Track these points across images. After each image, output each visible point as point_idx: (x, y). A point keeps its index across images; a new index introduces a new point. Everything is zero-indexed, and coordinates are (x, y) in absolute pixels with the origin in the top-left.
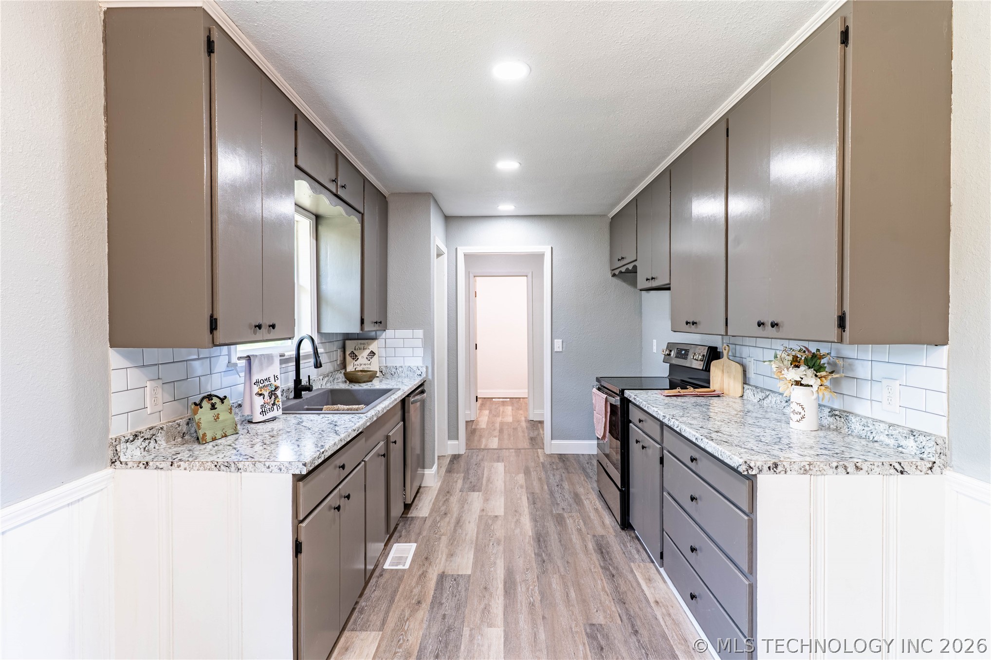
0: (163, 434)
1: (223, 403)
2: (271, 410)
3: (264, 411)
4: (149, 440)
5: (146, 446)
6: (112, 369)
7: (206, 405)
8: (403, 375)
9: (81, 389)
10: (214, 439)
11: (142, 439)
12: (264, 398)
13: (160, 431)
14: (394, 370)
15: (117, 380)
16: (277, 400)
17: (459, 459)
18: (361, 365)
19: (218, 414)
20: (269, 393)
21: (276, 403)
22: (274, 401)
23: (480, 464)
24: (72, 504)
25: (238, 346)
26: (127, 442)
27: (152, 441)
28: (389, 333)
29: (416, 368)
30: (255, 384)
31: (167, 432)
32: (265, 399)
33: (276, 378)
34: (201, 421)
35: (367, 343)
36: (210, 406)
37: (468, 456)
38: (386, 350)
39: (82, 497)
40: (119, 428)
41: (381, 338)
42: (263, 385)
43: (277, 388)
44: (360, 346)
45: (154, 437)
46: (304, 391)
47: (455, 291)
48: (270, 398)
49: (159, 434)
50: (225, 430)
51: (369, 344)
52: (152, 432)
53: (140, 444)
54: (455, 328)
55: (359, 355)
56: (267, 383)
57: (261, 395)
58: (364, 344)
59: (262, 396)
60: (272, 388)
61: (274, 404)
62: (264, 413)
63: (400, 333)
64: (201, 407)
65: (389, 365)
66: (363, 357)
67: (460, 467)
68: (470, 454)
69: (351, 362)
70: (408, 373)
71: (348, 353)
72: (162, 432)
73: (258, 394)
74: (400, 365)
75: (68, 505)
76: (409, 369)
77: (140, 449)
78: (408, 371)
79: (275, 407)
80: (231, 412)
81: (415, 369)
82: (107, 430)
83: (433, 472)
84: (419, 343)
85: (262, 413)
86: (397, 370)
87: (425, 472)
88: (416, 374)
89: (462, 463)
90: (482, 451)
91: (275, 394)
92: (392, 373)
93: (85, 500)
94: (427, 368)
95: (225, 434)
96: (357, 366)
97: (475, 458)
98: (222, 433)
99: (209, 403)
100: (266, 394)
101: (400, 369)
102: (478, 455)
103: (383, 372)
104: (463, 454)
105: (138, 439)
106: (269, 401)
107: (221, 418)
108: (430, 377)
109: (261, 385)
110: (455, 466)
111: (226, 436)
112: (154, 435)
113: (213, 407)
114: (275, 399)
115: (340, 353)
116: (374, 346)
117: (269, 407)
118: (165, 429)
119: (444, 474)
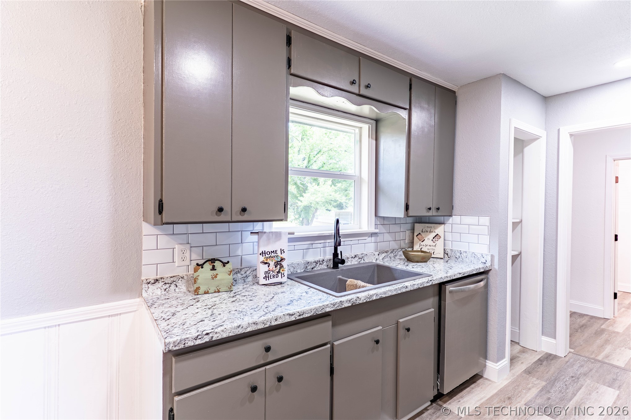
0: (183, 282)
1: (224, 266)
2: (275, 277)
3: (267, 276)
4: (170, 285)
5: (167, 288)
6: (143, 234)
7: (208, 266)
8: (467, 260)
9: (118, 246)
10: (206, 293)
11: (163, 283)
12: (269, 267)
13: (180, 279)
14: (458, 254)
15: (148, 243)
16: (282, 270)
17: (553, 361)
18: (426, 246)
19: (217, 274)
20: (275, 263)
21: (281, 271)
22: (279, 269)
23: (578, 378)
24: (112, 316)
25: (274, 223)
26: (148, 284)
27: (173, 286)
28: (455, 219)
29: (481, 255)
30: (260, 254)
31: (188, 281)
32: (271, 268)
33: (282, 251)
34: (198, 278)
35: (434, 227)
36: (211, 267)
37: (567, 362)
38: (452, 234)
39: (120, 313)
40: (148, 273)
41: (448, 223)
42: (270, 255)
43: (283, 259)
44: (427, 229)
45: (174, 283)
46: (341, 264)
47: (556, 176)
48: (276, 267)
49: (180, 281)
50: (219, 287)
51: (435, 228)
52: (172, 279)
53: (161, 286)
54: (555, 216)
55: (426, 237)
56: (274, 255)
57: (266, 263)
58: (431, 227)
59: (267, 265)
60: (278, 259)
61: (279, 272)
62: (267, 278)
63: (467, 220)
64: (202, 268)
65: (454, 248)
66: (429, 239)
67: (547, 372)
68: (571, 360)
69: (418, 243)
70: (473, 259)
71: (416, 234)
72: (183, 280)
73: (263, 263)
74: (464, 250)
75: (109, 316)
76: (473, 255)
77: (161, 289)
78: (472, 257)
79: (280, 275)
80: (230, 274)
81: (479, 256)
82: (140, 274)
83: (497, 368)
84: (485, 230)
85: (265, 278)
86: (462, 255)
87: (487, 364)
88: (480, 262)
89: (554, 368)
90: (592, 363)
91: (281, 264)
92: (457, 256)
93: (122, 315)
94: (492, 256)
95: (219, 290)
96: (422, 247)
97: (576, 367)
98: (216, 289)
99: (210, 265)
100: (272, 264)
101: (465, 254)
102: (582, 366)
103: (449, 254)
104: (561, 357)
105: (159, 283)
106: (274, 269)
107: (218, 277)
108: (496, 266)
109: (267, 256)
110: (542, 368)
111: (219, 292)
112: (175, 281)
113: (213, 269)
114: (280, 268)
115: (408, 233)
116: (440, 230)
117: (273, 274)
118: (185, 277)
119: (520, 372)
